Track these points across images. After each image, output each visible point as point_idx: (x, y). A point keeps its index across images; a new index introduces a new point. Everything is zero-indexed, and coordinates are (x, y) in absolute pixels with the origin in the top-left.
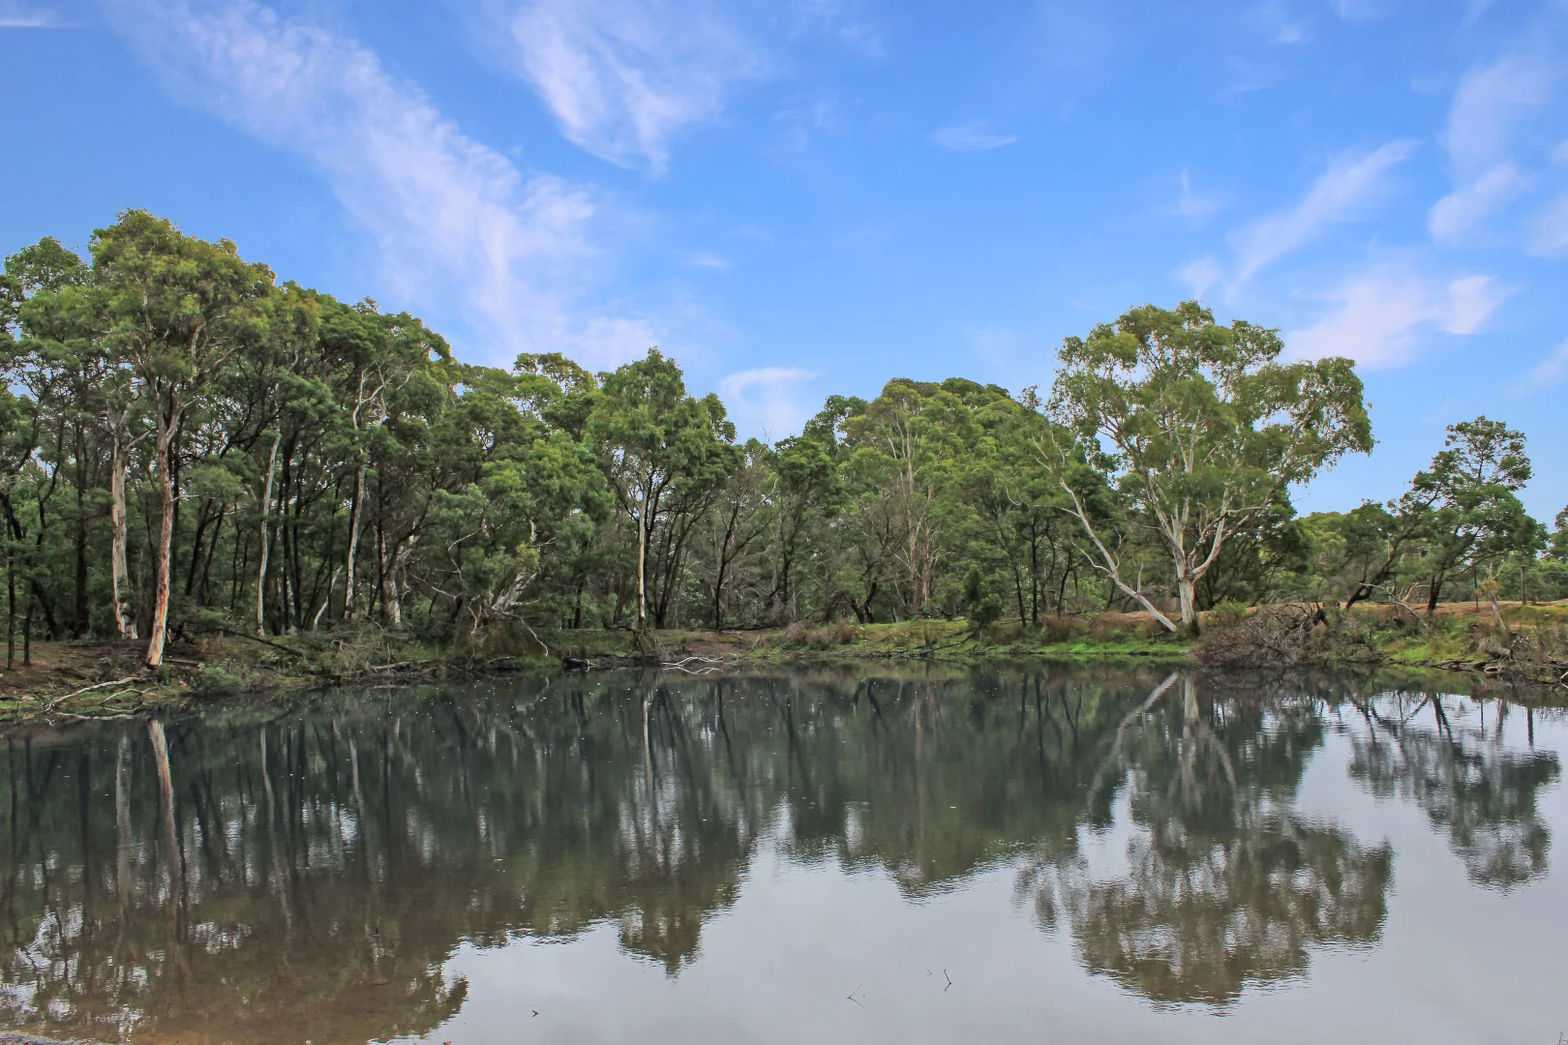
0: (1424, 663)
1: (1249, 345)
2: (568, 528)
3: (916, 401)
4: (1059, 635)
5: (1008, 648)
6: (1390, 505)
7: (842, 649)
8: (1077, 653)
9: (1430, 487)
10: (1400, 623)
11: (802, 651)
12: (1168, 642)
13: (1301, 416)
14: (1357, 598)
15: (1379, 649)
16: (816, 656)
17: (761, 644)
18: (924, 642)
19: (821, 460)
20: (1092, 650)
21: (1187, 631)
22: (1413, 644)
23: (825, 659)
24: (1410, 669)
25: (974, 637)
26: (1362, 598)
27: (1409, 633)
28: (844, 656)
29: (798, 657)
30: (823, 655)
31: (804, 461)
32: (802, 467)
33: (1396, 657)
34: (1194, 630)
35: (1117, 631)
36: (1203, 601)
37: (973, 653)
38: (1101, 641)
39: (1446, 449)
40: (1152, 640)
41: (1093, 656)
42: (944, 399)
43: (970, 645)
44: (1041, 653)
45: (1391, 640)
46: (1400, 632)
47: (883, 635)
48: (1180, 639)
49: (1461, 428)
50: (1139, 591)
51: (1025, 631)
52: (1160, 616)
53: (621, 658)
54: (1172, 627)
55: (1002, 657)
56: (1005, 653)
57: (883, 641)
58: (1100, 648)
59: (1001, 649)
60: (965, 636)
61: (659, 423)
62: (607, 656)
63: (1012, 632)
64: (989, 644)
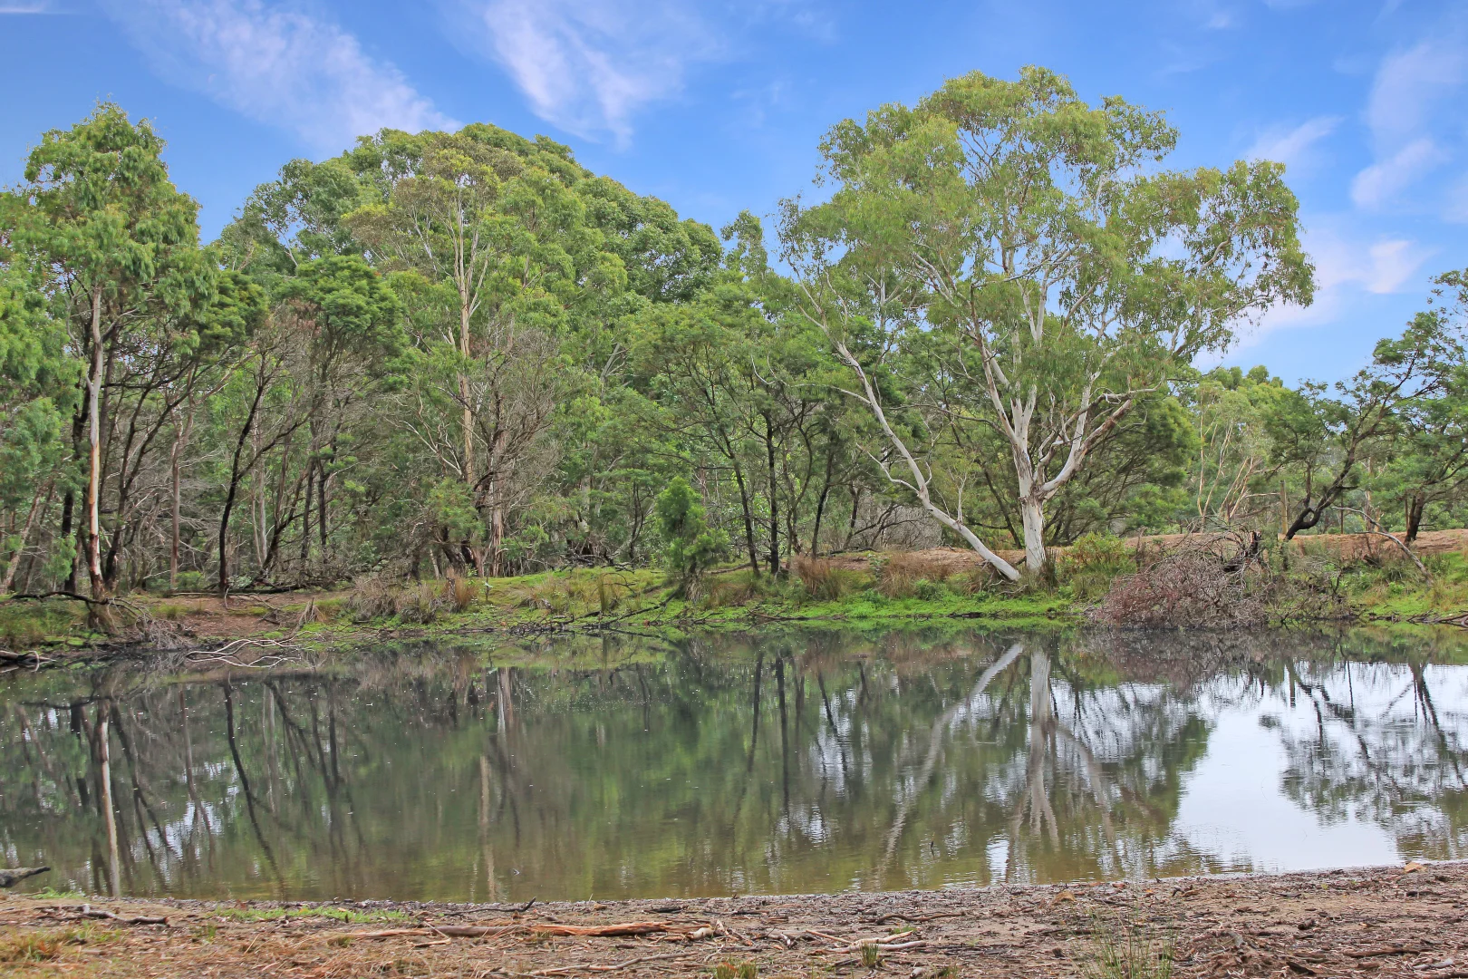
0: (1423, 618)
1: (1128, 136)
2: (23, 423)
3: (493, 189)
4: (822, 589)
5: (741, 612)
6: (1339, 385)
7: (458, 620)
8: (862, 617)
9: (1397, 359)
10: (1373, 562)
11: (390, 624)
12: (1009, 596)
13: (1198, 246)
14: (1300, 525)
15: (1351, 600)
16: (417, 633)
17: (312, 616)
18: (597, 607)
19: (383, 299)
20: (883, 612)
21: (1037, 580)
22: (1399, 592)
23: (432, 638)
24: (1397, 627)
25: (680, 595)
26: (1307, 526)
27: (1391, 577)
28: (464, 631)
29: (385, 634)
30: (429, 632)
31: (360, 300)
32: (358, 311)
33: (1378, 611)
34: (1049, 576)
35: (923, 581)
36: (1059, 532)
37: (681, 621)
38: (897, 597)
39: (1427, 309)
40: (981, 593)
41: (884, 621)
42: (534, 184)
43: (676, 608)
44: (802, 619)
45: (1365, 587)
46: (1379, 574)
47: (523, 594)
48: (1028, 591)
49: (1448, 279)
50: (960, 517)
51: (761, 583)
52: (989, 555)
53: (78, 648)
54: (1013, 573)
55: (731, 626)
56: (738, 620)
57: (525, 604)
58: (899, 607)
59: (730, 613)
60: (663, 594)
61: (141, 236)
62: (51, 644)
63: (742, 586)
64: (708, 607)
